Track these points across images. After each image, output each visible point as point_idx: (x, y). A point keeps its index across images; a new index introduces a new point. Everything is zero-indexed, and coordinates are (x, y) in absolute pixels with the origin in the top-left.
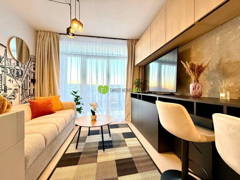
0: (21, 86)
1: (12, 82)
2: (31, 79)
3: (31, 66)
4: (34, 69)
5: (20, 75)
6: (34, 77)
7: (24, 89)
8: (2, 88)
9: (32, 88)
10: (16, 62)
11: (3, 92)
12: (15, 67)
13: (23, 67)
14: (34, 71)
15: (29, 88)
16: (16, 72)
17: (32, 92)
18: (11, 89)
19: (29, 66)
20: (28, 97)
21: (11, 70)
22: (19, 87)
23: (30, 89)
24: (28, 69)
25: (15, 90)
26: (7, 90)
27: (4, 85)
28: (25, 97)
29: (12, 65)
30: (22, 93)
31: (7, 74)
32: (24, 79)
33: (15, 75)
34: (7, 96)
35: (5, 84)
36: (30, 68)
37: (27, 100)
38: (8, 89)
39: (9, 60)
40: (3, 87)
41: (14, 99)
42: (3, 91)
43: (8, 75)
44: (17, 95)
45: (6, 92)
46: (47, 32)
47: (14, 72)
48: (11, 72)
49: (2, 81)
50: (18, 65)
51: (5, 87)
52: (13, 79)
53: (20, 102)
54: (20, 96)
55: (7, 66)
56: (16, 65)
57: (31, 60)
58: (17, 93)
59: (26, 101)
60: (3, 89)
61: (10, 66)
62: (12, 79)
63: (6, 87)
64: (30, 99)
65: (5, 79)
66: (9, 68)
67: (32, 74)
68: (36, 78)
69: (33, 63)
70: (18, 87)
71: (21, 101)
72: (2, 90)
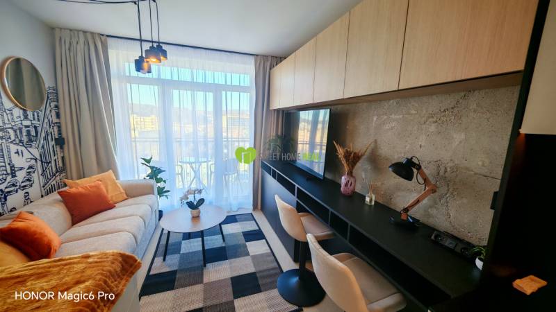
0: (39, 158)
1: (22, 153)
2: (56, 139)
3: (51, 111)
4: (58, 115)
5: (33, 136)
6: (60, 134)
7: (45, 162)
8: (6, 171)
9: (60, 155)
10: (21, 111)
11: (9, 178)
12: (22, 124)
13: (36, 119)
14: (58, 121)
15: (53, 158)
16: (25, 133)
17: (61, 165)
18: (22, 169)
19: (48, 112)
20: (55, 175)
21: (15, 131)
22: (36, 160)
23: (55, 160)
24: (46, 120)
25: (30, 167)
26: (15, 171)
27: (9, 164)
28: (49, 177)
29: (16, 120)
30: (44, 171)
31: (10, 140)
32: (42, 142)
33: (25, 139)
34: (18, 184)
35: (11, 161)
36: (50, 117)
37: (54, 182)
38: (18, 170)
39: (9, 112)
40: (8, 167)
41: (31, 186)
42: (10, 176)
43: (11, 142)
44: (35, 176)
45: (15, 176)
46: (78, 31)
47: (21, 133)
48: (16, 135)
49: (3, 157)
50: (26, 117)
51: (11, 167)
52: (23, 148)
53: (42, 189)
54: (41, 177)
55: (7, 126)
56: (22, 117)
57: (48, 97)
58: (34, 172)
59: (52, 183)
60: (9, 171)
61: (13, 124)
62: (20, 148)
63: (13, 166)
64: (58, 178)
65: (9, 152)
66: (12, 128)
67: (56, 129)
68: (64, 135)
69: (53, 104)
70: (33, 162)
71: (44, 187)
72: (8, 174)
